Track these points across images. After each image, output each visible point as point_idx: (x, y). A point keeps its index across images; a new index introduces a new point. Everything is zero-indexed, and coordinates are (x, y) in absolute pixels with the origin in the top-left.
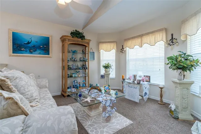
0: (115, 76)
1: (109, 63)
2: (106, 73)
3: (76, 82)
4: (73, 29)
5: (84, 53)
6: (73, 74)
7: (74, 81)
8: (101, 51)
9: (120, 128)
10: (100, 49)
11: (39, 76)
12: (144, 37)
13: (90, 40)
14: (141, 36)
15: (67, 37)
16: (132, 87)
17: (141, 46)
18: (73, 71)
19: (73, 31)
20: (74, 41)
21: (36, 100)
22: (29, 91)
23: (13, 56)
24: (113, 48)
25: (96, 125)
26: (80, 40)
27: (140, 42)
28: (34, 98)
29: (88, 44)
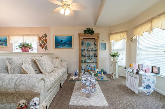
0: (125, 64)
1: (117, 52)
2: (114, 61)
3: (89, 66)
4: (84, 28)
5: (95, 44)
6: (87, 60)
7: (88, 65)
8: (112, 42)
9: (93, 105)
10: (110, 40)
11: (65, 60)
12: (154, 20)
13: (98, 34)
14: (151, 20)
15: (80, 35)
16: (132, 77)
17: (150, 32)
18: (87, 58)
19: (85, 29)
20: (85, 36)
21: (47, 72)
22: (45, 67)
23: (56, 49)
24: (123, 37)
25: (79, 96)
26: (90, 35)
27: (149, 28)
28: (47, 70)
29: (98, 37)
